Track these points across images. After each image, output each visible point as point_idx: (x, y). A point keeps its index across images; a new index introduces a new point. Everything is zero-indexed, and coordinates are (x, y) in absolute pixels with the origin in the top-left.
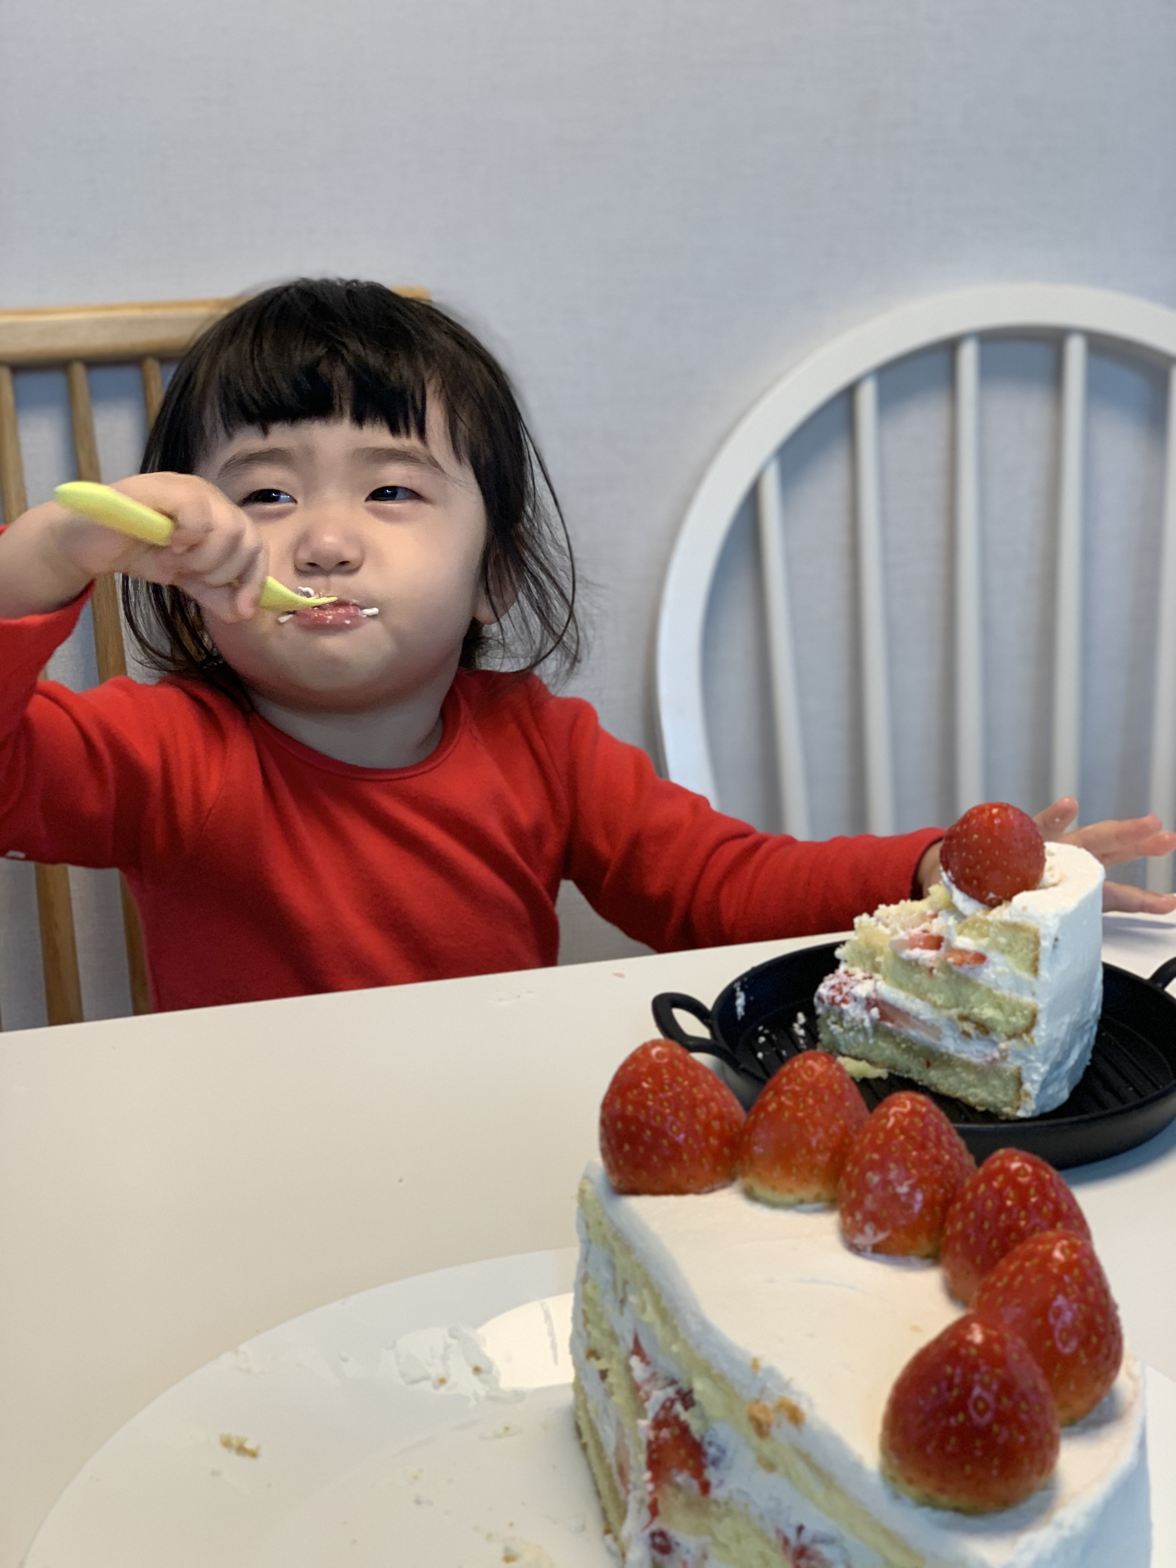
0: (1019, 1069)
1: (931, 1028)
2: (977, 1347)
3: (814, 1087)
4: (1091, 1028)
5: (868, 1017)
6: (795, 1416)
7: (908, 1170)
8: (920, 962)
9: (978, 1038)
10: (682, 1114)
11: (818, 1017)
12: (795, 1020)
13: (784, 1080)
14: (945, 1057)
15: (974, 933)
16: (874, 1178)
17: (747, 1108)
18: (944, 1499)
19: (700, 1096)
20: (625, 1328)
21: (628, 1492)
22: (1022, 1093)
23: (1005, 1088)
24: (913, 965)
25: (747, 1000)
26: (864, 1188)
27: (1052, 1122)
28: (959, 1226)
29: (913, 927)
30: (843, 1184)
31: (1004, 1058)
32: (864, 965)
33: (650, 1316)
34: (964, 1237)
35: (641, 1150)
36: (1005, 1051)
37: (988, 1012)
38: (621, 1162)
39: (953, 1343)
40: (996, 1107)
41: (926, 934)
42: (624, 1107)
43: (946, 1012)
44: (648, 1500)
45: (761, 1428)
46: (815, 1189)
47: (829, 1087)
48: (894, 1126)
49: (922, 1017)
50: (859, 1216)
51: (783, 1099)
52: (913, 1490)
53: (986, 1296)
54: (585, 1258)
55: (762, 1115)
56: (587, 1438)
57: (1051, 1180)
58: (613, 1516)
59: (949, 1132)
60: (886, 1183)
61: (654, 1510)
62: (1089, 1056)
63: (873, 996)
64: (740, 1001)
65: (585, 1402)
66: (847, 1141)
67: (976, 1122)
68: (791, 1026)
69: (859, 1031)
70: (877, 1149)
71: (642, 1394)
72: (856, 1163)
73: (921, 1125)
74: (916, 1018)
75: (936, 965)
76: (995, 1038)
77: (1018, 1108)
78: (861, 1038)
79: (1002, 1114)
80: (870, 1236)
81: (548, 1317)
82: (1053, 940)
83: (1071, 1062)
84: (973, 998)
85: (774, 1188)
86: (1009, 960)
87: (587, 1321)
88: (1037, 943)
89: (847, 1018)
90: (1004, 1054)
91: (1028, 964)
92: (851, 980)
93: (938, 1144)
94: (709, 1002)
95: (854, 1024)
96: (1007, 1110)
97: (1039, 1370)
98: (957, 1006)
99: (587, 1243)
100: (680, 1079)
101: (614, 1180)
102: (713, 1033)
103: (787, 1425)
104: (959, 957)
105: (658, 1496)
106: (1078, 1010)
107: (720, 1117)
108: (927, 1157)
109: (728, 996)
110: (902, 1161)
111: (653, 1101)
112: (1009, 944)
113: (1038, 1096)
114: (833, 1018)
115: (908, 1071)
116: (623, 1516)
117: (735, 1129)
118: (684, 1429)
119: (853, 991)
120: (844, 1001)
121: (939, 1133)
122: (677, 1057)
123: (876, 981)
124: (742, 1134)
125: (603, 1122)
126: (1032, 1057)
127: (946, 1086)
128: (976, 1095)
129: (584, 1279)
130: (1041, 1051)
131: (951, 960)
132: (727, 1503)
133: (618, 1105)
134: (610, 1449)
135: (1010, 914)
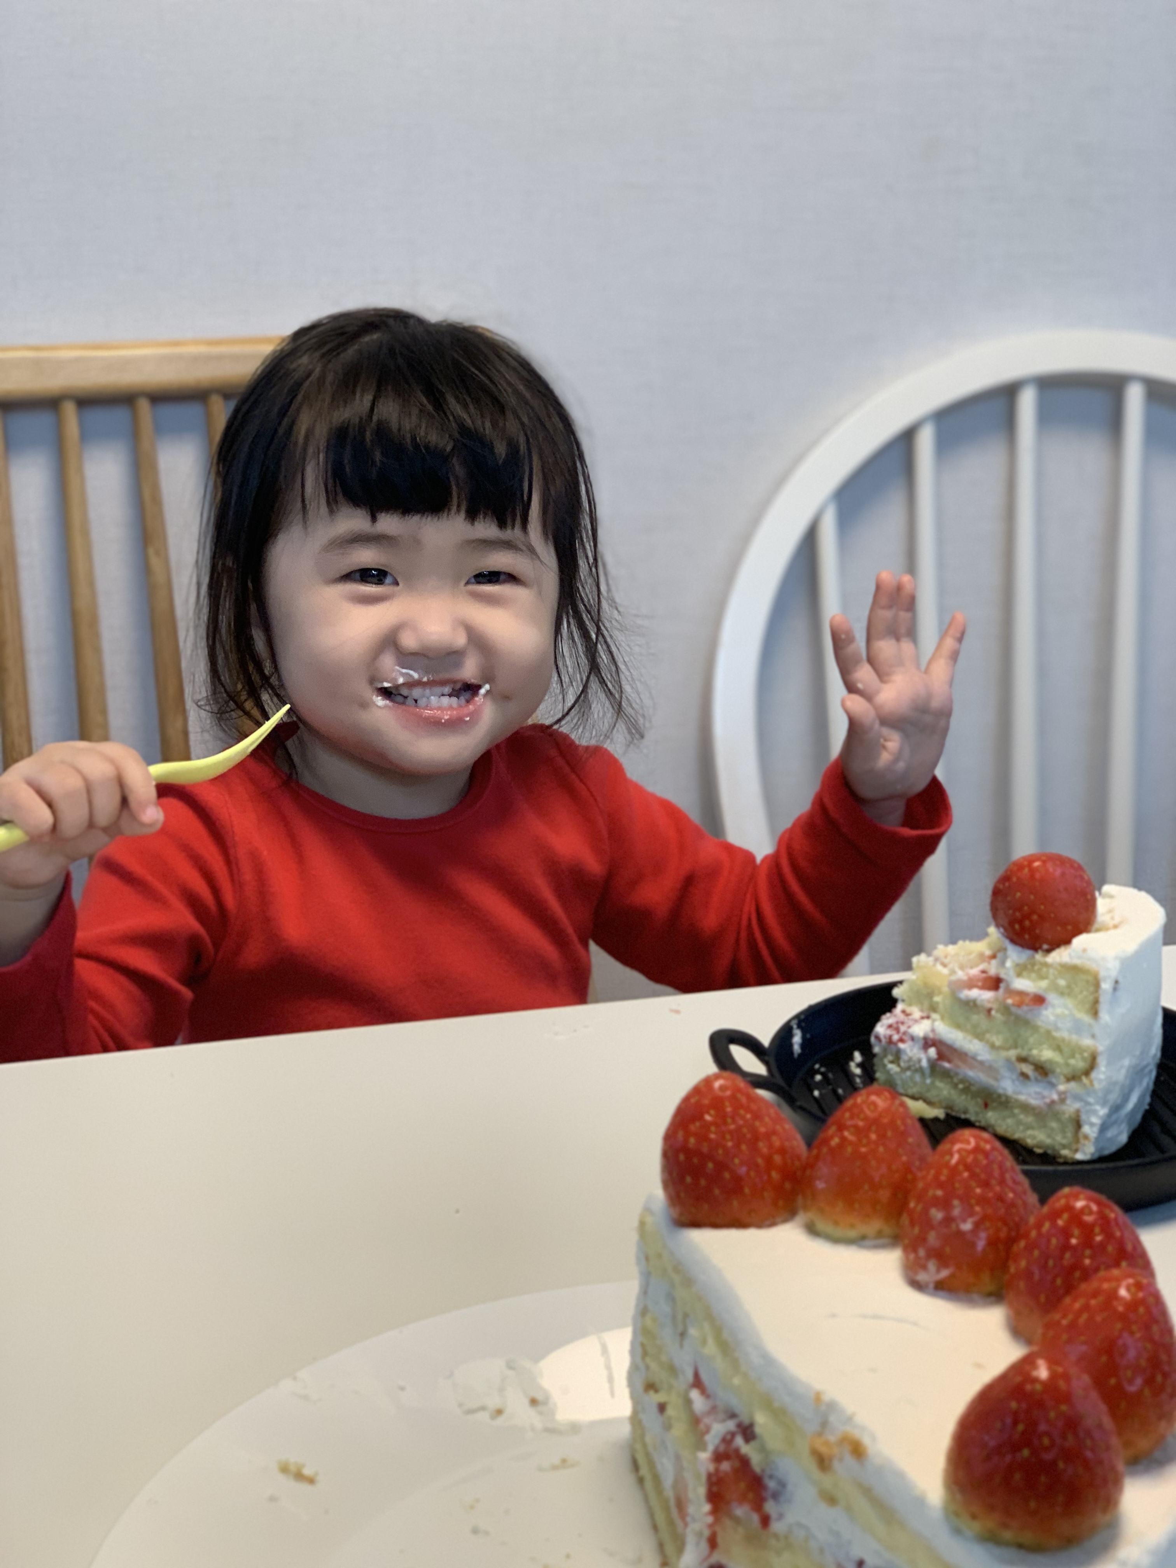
0: (1078, 1112)
1: (989, 1068)
2: (1043, 1383)
3: (874, 1123)
4: (1151, 1071)
5: (925, 1057)
6: (857, 1450)
7: (972, 1207)
8: (978, 1003)
9: (1037, 1080)
10: (744, 1147)
11: (874, 1055)
12: (852, 1058)
13: (847, 1115)
14: (1003, 1099)
15: (1033, 975)
16: (937, 1215)
17: (809, 1145)
18: (1008, 1535)
19: (763, 1130)
20: (684, 1360)
21: (686, 1525)
22: (1080, 1135)
23: (1063, 1132)
24: (971, 1005)
25: (804, 1038)
26: (927, 1224)
27: (1111, 1165)
28: (1023, 1263)
29: (972, 968)
30: (905, 1219)
31: (1063, 1101)
32: (922, 1004)
33: (711, 1348)
34: (1028, 1274)
35: (703, 1182)
36: (1064, 1093)
37: (1047, 1054)
38: (682, 1195)
39: (1018, 1379)
40: (1053, 1149)
41: (984, 975)
42: (686, 1140)
43: (1004, 1054)
44: (707, 1533)
45: (823, 1462)
46: (875, 1225)
47: (892, 1122)
48: (958, 1163)
49: (979, 1058)
50: (922, 1252)
51: (846, 1134)
52: (976, 1526)
53: (1051, 1333)
54: (645, 1291)
55: (825, 1150)
56: (644, 1471)
57: (1116, 1219)
58: (670, 1549)
59: (1013, 1169)
60: (949, 1220)
61: (713, 1543)
62: (1148, 1099)
63: (931, 1035)
64: (797, 1038)
65: (643, 1436)
66: (909, 1177)
67: (1034, 1164)
68: (847, 1064)
69: (916, 1071)
70: (941, 1185)
71: (702, 1427)
72: (919, 1198)
73: (985, 1162)
74: (974, 1058)
75: (995, 1006)
76: (1054, 1080)
77: (1076, 1151)
78: (918, 1078)
79: (1060, 1156)
80: (932, 1273)
81: (605, 1351)
82: (1113, 983)
83: (1130, 1105)
84: (1031, 1040)
85: (836, 1223)
86: (1069, 1002)
87: (645, 1354)
88: (1097, 985)
89: (904, 1057)
90: (1063, 1096)
91: (1087, 1006)
92: (908, 1019)
93: (1002, 1182)
94: (766, 1039)
95: (911, 1063)
96: (1065, 1152)
97: (1103, 1407)
98: (1015, 1046)
99: (646, 1277)
100: (742, 1112)
101: (675, 1213)
102: (769, 1070)
103: (849, 1460)
104: (1017, 998)
105: (718, 1529)
106: (1138, 1053)
107: (782, 1151)
108: (991, 1195)
109: (785, 1033)
110: (966, 1198)
111: (715, 1133)
112: (1069, 986)
113: (1097, 1139)
114: (890, 1058)
115: (965, 1112)
116: (680, 1549)
117: (797, 1163)
118: (745, 1462)
119: (911, 1031)
120: (901, 1040)
121: (1003, 1170)
122: (739, 1090)
123: (934, 1021)
124: (804, 1168)
125: (665, 1155)
126: (1091, 1100)
127: (1004, 1127)
128: (1034, 1137)
129: (643, 1311)
130: (1100, 1094)
131: (1009, 1001)
132: (786, 1537)
133: (680, 1135)
134: (668, 1481)
135: (1070, 955)
